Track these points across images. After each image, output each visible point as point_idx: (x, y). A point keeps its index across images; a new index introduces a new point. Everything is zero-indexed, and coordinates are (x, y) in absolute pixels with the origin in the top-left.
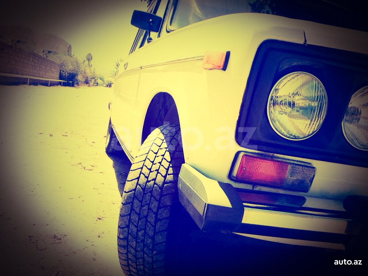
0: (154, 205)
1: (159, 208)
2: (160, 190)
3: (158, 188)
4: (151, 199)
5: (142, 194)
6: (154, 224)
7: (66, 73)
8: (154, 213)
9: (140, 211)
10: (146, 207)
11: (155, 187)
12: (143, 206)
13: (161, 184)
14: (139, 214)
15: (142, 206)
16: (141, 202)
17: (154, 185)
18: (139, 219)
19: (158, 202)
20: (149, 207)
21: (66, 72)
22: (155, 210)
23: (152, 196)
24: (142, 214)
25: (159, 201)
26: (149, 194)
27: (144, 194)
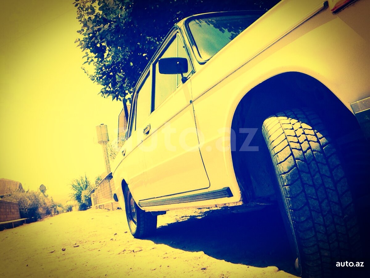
0: (325, 170)
1: (331, 170)
2: (322, 154)
3: (319, 154)
4: (318, 166)
5: (306, 165)
6: (334, 188)
7: (26, 210)
8: (329, 177)
9: (313, 182)
10: (317, 176)
11: (315, 154)
12: (314, 176)
13: (319, 149)
14: (314, 185)
15: (312, 177)
16: (309, 172)
17: (313, 153)
18: (316, 190)
19: (326, 166)
20: (320, 173)
21: (26, 208)
22: (328, 174)
23: (317, 163)
24: (316, 184)
25: (327, 164)
26: (314, 162)
27: (308, 164)
